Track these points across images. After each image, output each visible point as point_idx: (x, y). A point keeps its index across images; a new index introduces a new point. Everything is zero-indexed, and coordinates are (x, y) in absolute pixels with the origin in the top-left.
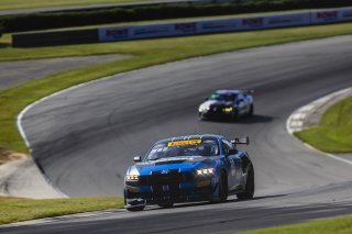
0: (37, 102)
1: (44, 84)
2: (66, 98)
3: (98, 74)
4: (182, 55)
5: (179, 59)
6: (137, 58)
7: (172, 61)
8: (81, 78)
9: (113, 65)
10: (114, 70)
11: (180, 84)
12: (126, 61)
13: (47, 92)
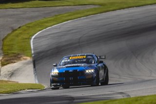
0: (44, 30)
1: (50, 20)
2: (59, 28)
3: (79, 15)
4: (125, 6)
5: (124, 8)
6: (102, 7)
7: (120, 9)
8: (70, 17)
9: (88, 11)
10: (88, 13)
11: (121, 21)
12: (95, 9)
13: (51, 24)
